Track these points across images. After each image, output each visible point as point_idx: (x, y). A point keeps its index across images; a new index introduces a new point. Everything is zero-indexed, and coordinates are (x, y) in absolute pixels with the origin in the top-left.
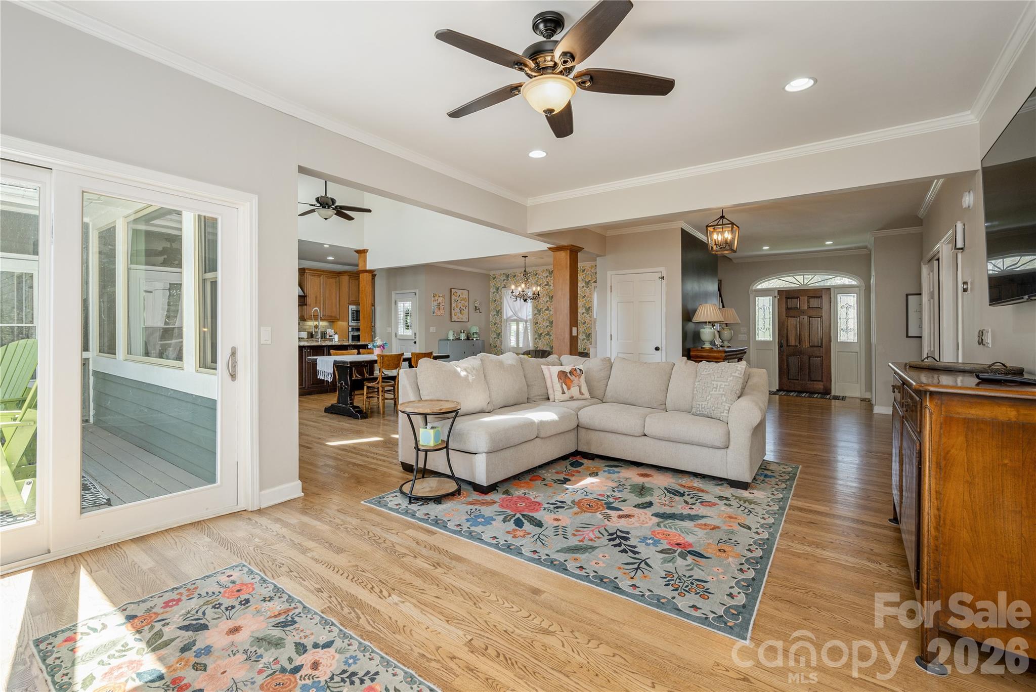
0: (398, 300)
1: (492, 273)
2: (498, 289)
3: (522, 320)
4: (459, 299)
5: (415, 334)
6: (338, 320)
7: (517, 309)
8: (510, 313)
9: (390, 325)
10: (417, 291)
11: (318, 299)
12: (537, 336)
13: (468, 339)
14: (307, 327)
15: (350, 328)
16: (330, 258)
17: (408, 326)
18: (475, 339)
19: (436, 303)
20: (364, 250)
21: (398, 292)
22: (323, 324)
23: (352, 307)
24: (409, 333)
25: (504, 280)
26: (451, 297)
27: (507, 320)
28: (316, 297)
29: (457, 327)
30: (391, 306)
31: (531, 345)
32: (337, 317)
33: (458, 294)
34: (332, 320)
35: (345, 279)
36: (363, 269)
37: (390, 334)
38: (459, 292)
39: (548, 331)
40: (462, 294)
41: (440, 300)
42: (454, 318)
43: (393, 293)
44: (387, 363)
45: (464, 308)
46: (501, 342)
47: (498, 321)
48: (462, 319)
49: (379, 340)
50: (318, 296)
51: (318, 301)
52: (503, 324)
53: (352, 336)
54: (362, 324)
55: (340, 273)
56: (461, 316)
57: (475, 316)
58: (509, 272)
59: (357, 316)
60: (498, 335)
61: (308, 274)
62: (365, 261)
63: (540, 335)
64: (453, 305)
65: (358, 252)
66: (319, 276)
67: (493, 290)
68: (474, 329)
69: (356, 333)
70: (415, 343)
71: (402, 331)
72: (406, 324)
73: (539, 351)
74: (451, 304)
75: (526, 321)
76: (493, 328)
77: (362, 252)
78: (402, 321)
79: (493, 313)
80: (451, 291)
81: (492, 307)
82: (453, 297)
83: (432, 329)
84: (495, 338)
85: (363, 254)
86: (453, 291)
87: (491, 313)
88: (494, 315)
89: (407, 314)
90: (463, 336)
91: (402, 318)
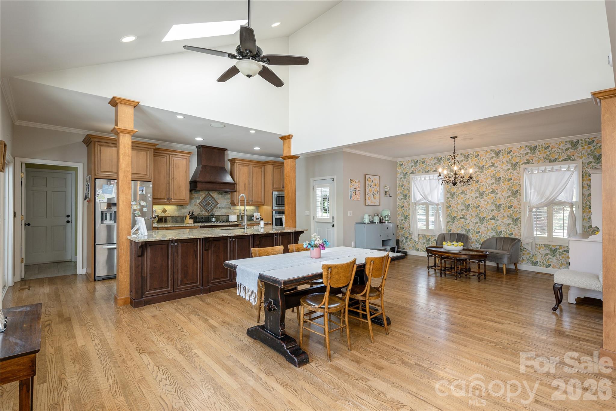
0: (316, 186)
1: (399, 160)
2: (405, 175)
3: (432, 204)
4: (372, 184)
5: (333, 218)
6: (264, 205)
7: (426, 193)
8: (419, 197)
9: (308, 209)
10: (335, 177)
11: (246, 186)
12: (449, 220)
13: (381, 221)
14: (237, 211)
15: (274, 212)
16: (257, 148)
17: (326, 210)
18: (386, 222)
19: (352, 189)
20: (289, 136)
21: (316, 179)
22: (250, 208)
23: (276, 193)
24: (327, 216)
25: (412, 166)
26: (365, 183)
27: (415, 204)
28: (245, 185)
29: (370, 210)
30: (310, 190)
31: (443, 228)
32: (263, 202)
33: (372, 179)
34: (258, 205)
35: (269, 168)
36: (288, 155)
37: (308, 217)
38: (372, 178)
39: (463, 215)
40: (375, 179)
41: (356, 185)
42: (368, 202)
43: (311, 180)
44: (337, 277)
45: (376, 193)
46: (409, 223)
47: (405, 204)
48: (375, 203)
49: (317, 237)
50: (247, 184)
51: (247, 188)
52: (411, 207)
53: (276, 219)
54: (286, 208)
55: (265, 163)
56: (373, 200)
57: (385, 200)
58: (417, 158)
59: (280, 200)
60: (406, 217)
61: (237, 164)
62: (289, 147)
63: (454, 219)
64: (367, 190)
65: (283, 138)
66: (247, 165)
67: (399, 176)
68: (386, 213)
69: (279, 217)
70: (333, 226)
71: (320, 214)
72: (324, 208)
73: (454, 234)
74: (365, 189)
75: (438, 205)
76: (400, 211)
77: (286, 138)
78: (319, 205)
79: (400, 197)
80: (365, 177)
81: (399, 191)
82: (367, 183)
83: (350, 213)
84: (402, 220)
85: (287, 141)
86: (367, 177)
87: (398, 197)
88: (402, 199)
89: (324, 199)
90: (376, 220)
91: (319, 203)
